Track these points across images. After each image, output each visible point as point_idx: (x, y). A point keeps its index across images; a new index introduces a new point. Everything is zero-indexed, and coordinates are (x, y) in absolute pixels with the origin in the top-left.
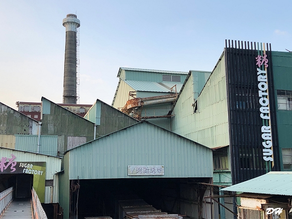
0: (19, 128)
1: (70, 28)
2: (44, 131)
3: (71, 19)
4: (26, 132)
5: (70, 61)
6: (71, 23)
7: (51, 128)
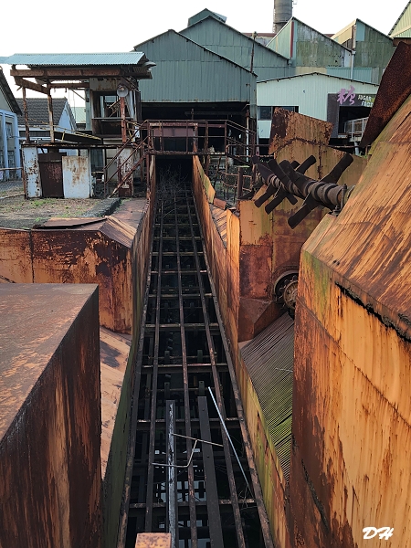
0: (329, 60)
2: (357, 63)
4: (337, 64)
7: (365, 58)
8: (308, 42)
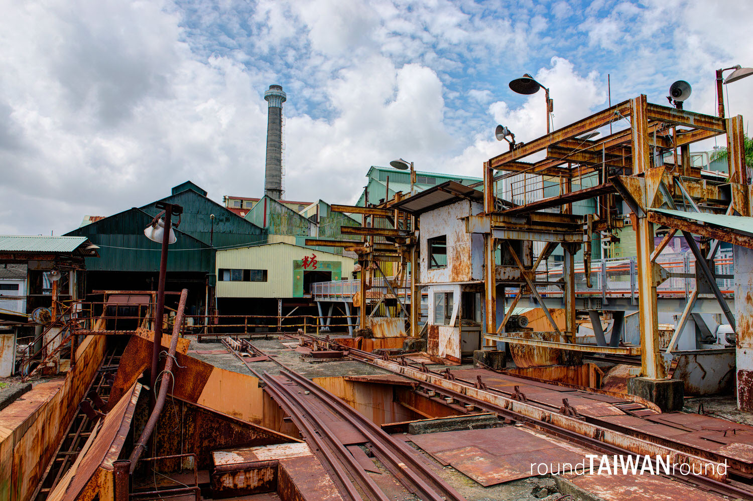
0: (298, 230)
1: (271, 100)
3: (275, 92)
4: (305, 234)
6: (277, 96)
7: (328, 230)
8: (279, 215)
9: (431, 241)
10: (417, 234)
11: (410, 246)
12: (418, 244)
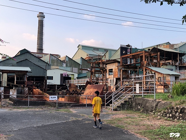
0: (60, 65)
1: (40, 18)
3: (41, 15)
5: (41, 34)
6: (41, 16)
7: (68, 65)
8: (54, 60)
9: (109, 70)
10: (106, 68)
11: (104, 71)
12: (106, 70)
